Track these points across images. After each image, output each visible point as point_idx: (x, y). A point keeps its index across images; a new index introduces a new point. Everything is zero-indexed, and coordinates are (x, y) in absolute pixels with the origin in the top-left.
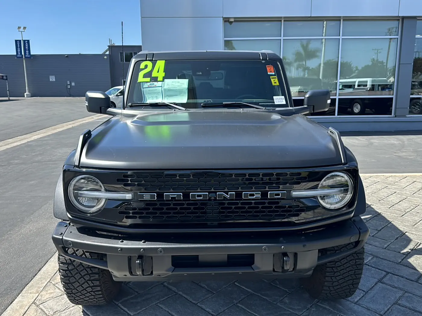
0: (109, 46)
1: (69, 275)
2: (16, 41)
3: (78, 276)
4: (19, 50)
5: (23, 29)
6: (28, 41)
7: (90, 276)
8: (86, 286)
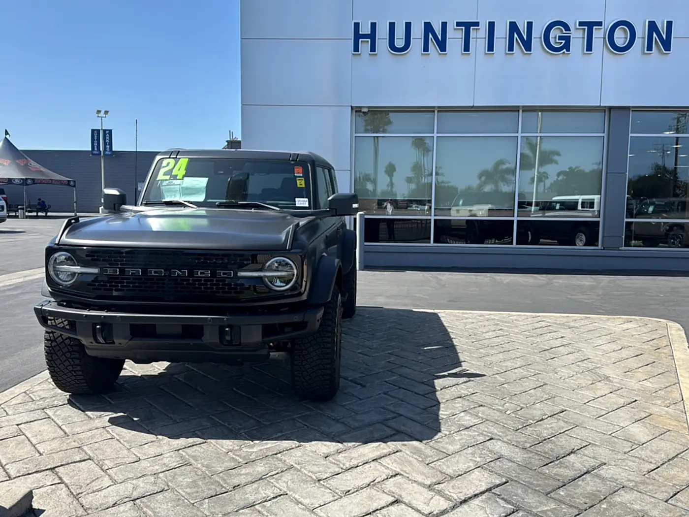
0: (227, 141)
1: (52, 351)
2: (93, 131)
3: (60, 353)
4: (96, 144)
5: (104, 114)
6: (110, 131)
7: (71, 354)
8: (68, 365)
